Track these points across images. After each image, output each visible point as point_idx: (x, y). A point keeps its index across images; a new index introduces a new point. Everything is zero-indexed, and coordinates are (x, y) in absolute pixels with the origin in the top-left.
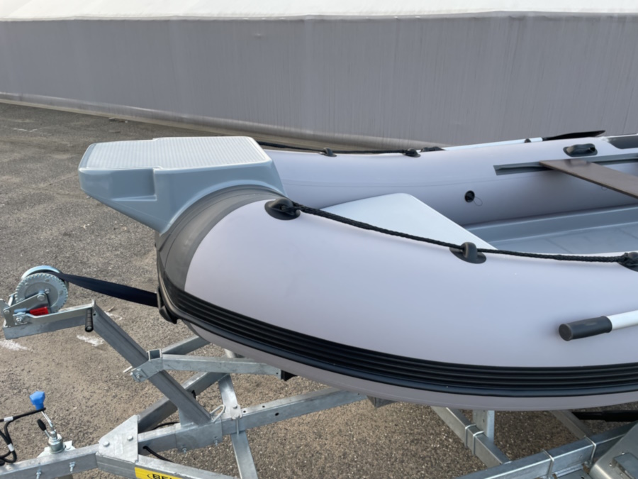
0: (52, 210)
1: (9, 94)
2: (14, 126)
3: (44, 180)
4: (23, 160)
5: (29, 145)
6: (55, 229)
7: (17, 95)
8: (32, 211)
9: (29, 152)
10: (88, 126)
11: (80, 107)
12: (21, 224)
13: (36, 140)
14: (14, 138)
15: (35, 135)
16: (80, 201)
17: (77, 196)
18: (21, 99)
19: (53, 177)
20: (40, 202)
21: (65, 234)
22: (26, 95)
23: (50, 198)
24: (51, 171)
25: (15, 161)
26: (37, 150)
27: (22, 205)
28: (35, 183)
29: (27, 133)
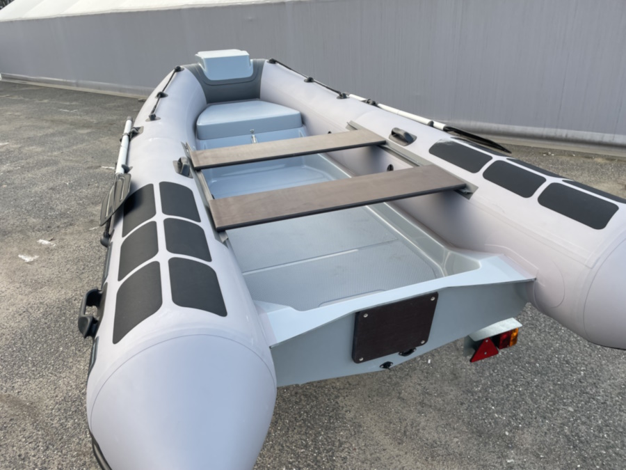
0: (52, 171)
1: (68, 81)
2: (61, 108)
3: (59, 149)
4: (53, 135)
5: (62, 122)
6: (46, 184)
7: (74, 81)
8: (37, 172)
9: (61, 128)
10: (119, 106)
11: (121, 90)
12: (23, 181)
13: (71, 118)
14: (56, 117)
15: (74, 114)
16: (76, 164)
17: (77, 162)
18: (78, 85)
19: (67, 147)
20: (46, 166)
21: (51, 189)
22: (81, 82)
23: (56, 163)
24: (69, 142)
25: (47, 135)
26: (68, 126)
27: (33, 168)
28: (52, 152)
29: (68, 113)
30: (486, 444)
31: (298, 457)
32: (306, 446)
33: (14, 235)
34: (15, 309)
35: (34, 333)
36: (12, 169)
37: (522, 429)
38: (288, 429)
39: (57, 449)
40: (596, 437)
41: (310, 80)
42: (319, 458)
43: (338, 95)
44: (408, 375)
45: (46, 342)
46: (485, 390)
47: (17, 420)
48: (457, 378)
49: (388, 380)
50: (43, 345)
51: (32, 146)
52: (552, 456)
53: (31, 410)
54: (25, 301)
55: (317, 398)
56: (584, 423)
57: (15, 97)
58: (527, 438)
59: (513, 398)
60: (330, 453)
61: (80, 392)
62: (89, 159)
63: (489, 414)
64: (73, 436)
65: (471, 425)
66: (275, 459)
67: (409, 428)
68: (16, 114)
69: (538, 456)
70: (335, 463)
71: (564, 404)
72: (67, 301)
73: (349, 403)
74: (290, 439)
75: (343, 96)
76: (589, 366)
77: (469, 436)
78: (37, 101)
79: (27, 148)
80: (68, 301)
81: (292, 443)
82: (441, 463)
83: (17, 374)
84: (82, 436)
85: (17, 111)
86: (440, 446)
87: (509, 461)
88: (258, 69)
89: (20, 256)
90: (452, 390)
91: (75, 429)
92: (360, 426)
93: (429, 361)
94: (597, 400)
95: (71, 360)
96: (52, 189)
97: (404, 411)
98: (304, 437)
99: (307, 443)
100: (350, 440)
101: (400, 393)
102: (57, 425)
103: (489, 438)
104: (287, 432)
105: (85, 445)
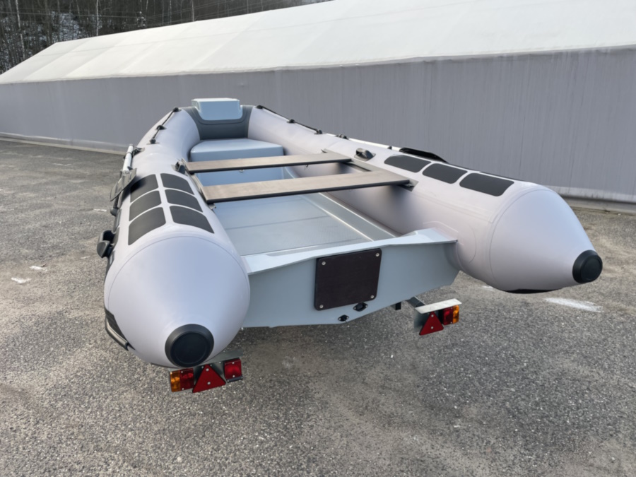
0: (46, 212)
1: (63, 140)
2: (55, 162)
3: (52, 195)
4: (46, 184)
5: (55, 174)
6: (39, 223)
7: (68, 140)
8: (31, 213)
9: (54, 178)
10: (112, 162)
11: (114, 148)
12: (17, 220)
13: (64, 171)
14: (50, 170)
15: (67, 168)
16: (70, 207)
17: (70, 205)
18: (72, 143)
19: (61, 194)
20: (40, 208)
21: (44, 226)
22: (75, 141)
23: (49, 206)
24: (63, 190)
25: (40, 184)
26: (62, 177)
27: (26, 210)
28: (45, 197)
29: (62, 166)
30: (436, 415)
31: (269, 425)
32: (278, 418)
33: (7, 262)
34: (7, 319)
35: (26, 338)
36: (5, 210)
37: (469, 404)
38: (262, 406)
39: (47, 423)
40: (533, 409)
41: (292, 122)
42: (288, 426)
43: (315, 132)
44: (372, 366)
45: (37, 344)
46: (439, 376)
47: (9, 402)
48: (415, 368)
49: (354, 370)
50: (34, 347)
51: (26, 192)
52: (494, 423)
53: (23, 395)
54: (17, 313)
55: (289, 384)
56: (523, 400)
57: (10, 153)
58: (473, 411)
59: (463, 382)
60: (299, 423)
61: (69, 381)
62: (82, 203)
63: (441, 394)
64: (62, 414)
65: (425, 402)
66: (249, 428)
67: (370, 404)
68: (10, 166)
69: (481, 423)
70: (303, 430)
71: (508, 386)
72: (58, 313)
73: (318, 387)
74: (264, 413)
75: (320, 132)
76: (532, 360)
77: (423, 409)
78: (31, 157)
79: (20, 194)
80: (60, 313)
81: (265, 416)
82: (396, 428)
83: (9, 368)
84: (71, 414)
85: (11, 164)
86: (397, 417)
87: (455, 427)
88: (247, 113)
89: (12, 279)
90: (410, 377)
91: (64, 408)
92: (327, 403)
93: (392, 356)
94: (536, 384)
95: (61, 357)
96: (46, 226)
97: (367, 392)
98: (276, 412)
99: (279, 416)
100: (317, 413)
101: (364, 380)
102: (47, 406)
103: (440, 410)
104: (261, 409)
105: (74, 420)
